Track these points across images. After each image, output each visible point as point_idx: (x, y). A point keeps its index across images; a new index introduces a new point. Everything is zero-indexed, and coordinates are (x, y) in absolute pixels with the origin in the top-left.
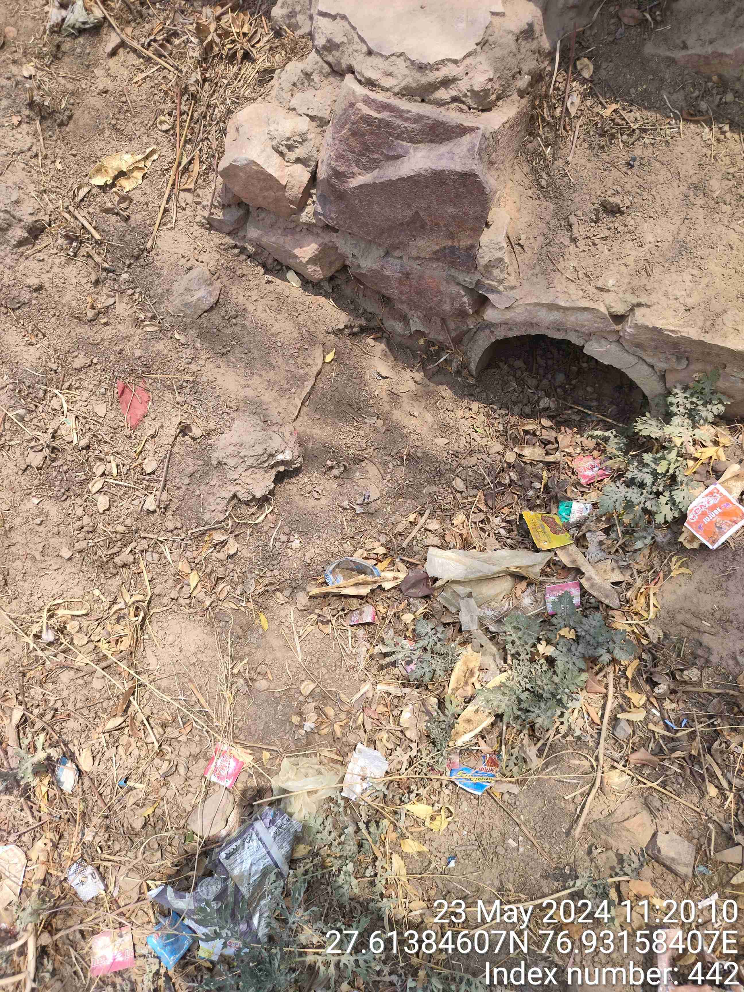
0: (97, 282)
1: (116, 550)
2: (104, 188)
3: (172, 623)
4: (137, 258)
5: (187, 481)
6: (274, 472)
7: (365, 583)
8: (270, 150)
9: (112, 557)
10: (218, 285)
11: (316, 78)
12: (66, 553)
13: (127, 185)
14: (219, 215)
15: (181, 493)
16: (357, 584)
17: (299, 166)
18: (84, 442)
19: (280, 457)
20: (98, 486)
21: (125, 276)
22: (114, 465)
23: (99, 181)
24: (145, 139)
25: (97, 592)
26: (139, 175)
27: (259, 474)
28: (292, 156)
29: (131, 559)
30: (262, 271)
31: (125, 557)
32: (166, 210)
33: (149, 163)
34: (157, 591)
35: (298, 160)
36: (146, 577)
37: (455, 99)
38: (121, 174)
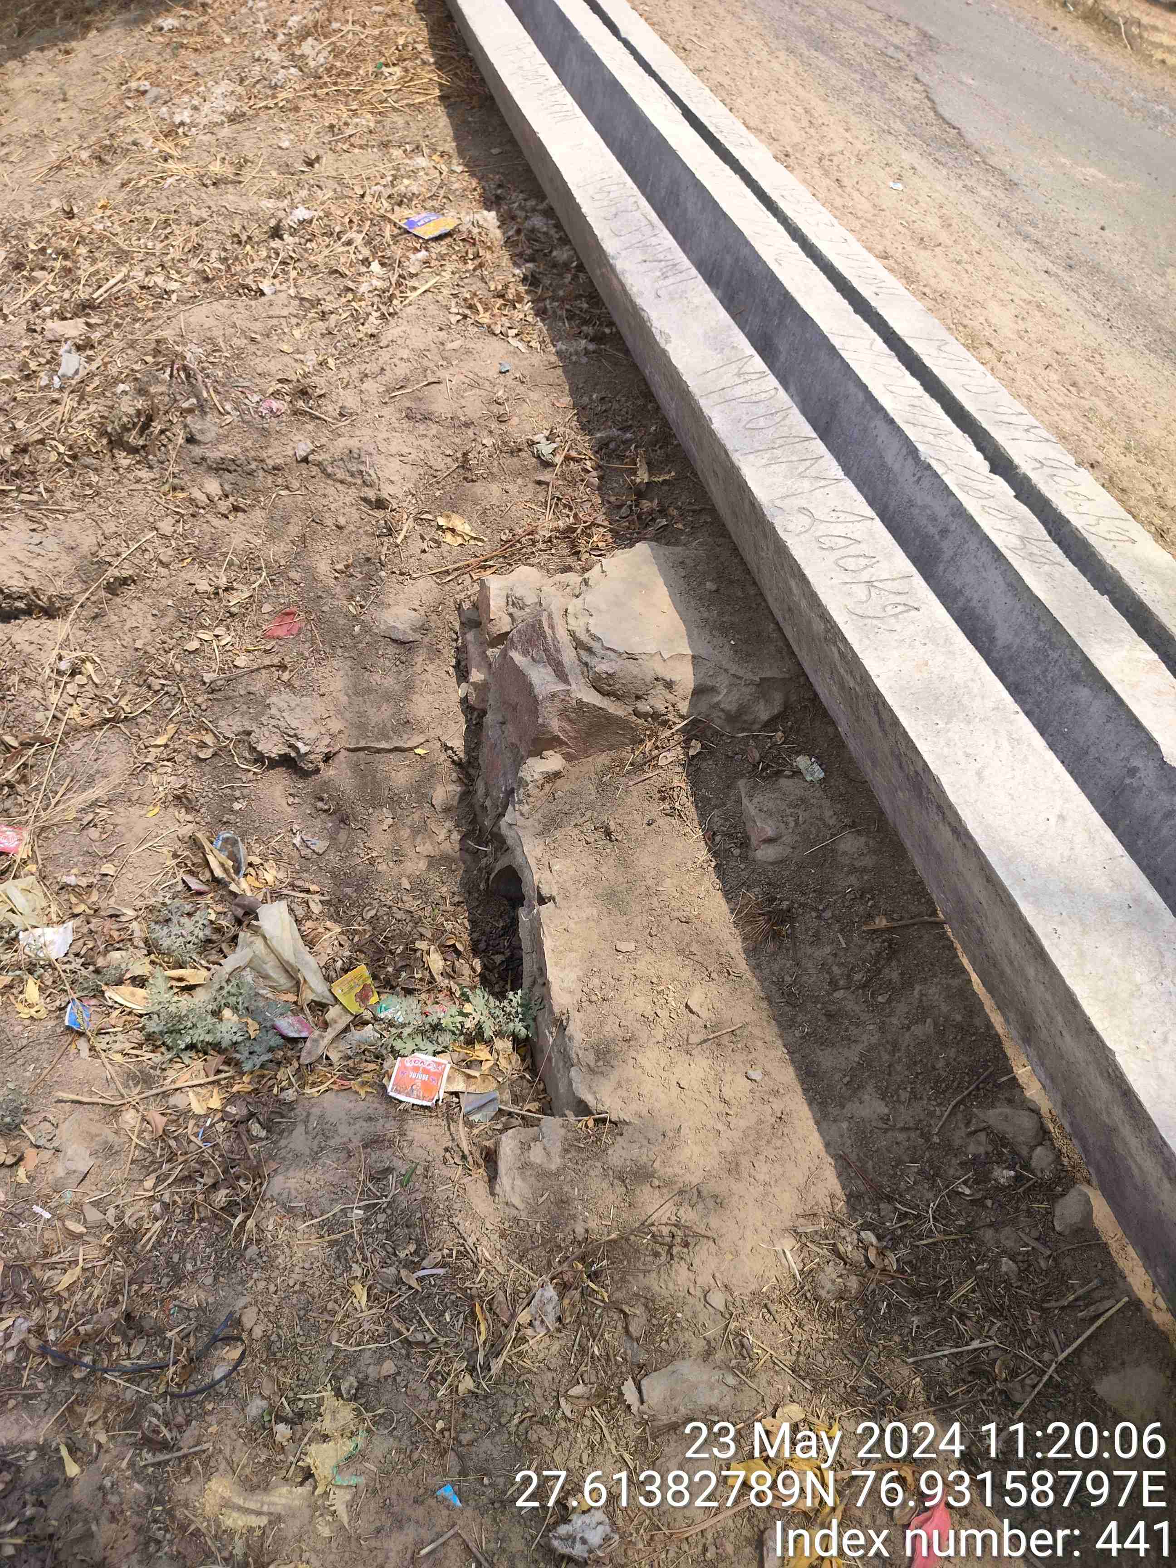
0: (368, 560)
1: (159, 674)
2: (440, 527)
3: (117, 744)
4: (402, 574)
5: (243, 692)
6: (288, 750)
7: (226, 870)
8: (504, 593)
9: (152, 674)
10: (418, 637)
11: (568, 589)
12: (139, 644)
13: (449, 538)
14: (466, 606)
15: (231, 694)
16: (222, 865)
17: (509, 619)
18: (234, 610)
19: (299, 745)
20: (206, 637)
21: (383, 574)
22: (229, 639)
23: (441, 521)
24: (488, 532)
25: (118, 682)
26: (460, 540)
27: (276, 738)
28: (512, 610)
29: (157, 688)
30: (453, 663)
31: (156, 684)
32: (447, 572)
33: (472, 542)
34: (139, 720)
35: (511, 615)
36: (147, 706)
37: (586, 664)
38: (453, 530)
